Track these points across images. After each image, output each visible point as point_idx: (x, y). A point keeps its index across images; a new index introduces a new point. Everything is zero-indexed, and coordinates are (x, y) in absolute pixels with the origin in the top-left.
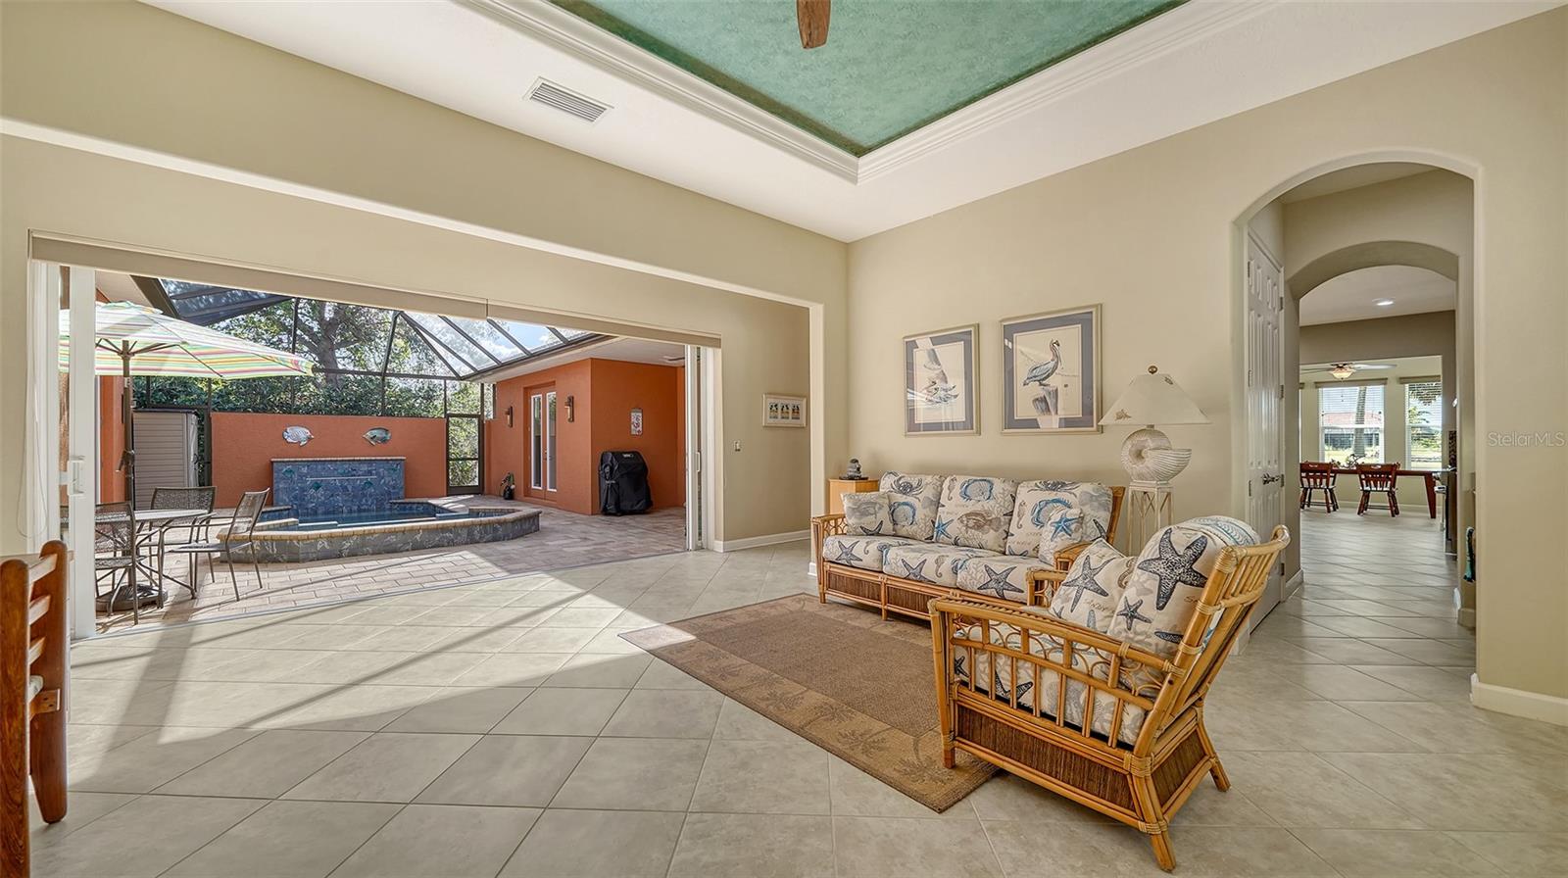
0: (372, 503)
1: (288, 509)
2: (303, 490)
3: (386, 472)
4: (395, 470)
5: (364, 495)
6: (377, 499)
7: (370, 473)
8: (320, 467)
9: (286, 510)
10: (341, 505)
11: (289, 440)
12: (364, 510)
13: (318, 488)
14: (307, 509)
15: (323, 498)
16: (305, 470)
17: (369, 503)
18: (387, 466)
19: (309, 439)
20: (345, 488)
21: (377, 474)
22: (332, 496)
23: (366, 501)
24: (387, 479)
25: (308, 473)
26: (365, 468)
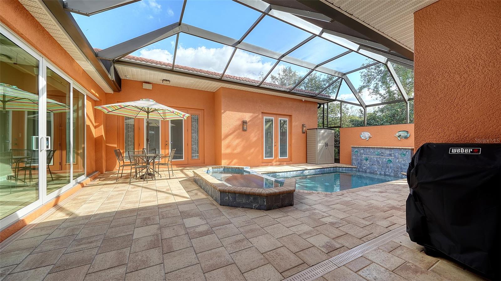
0: (392, 172)
1: (356, 168)
2: (361, 160)
3: (399, 155)
4: (405, 155)
5: (388, 167)
6: (394, 170)
7: (390, 155)
8: (367, 150)
9: (355, 168)
10: (376, 170)
11: (363, 138)
12: (388, 175)
13: (367, 160)
14: (363, 169)
15: (369, 165)
16: (362, 151)
17: (390, 171)
18: (400, 152)
19: (370, 138)
20: (378, 162)
21: (395, 156)
22: (373, 165)
23: (389, 170)
24: (401, 160)
25: (363, 153)
26: (388, 152)
